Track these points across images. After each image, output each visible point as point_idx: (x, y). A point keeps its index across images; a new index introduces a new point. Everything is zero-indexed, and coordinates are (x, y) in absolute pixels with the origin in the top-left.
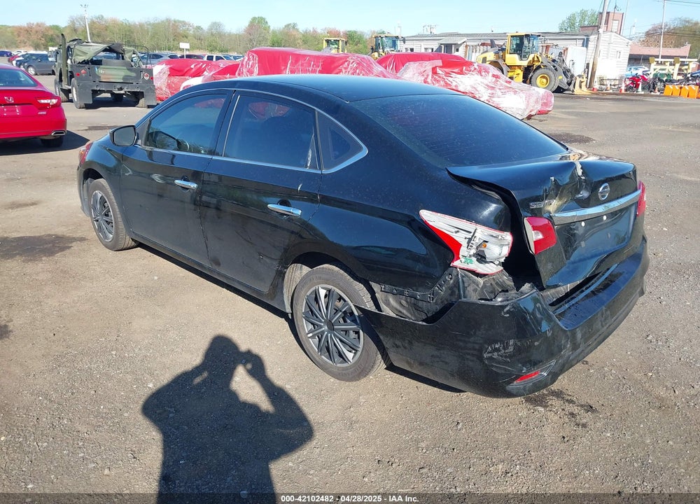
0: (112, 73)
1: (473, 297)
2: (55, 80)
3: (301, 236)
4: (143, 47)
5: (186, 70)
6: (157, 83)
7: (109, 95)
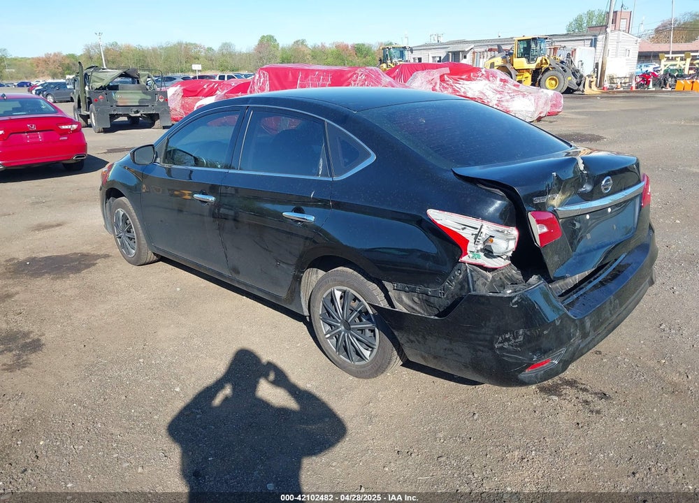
0: (128, 97)
1: (482, 290)
2: (74, 107)
3: (314, 242)
4: (156, 70)
5: (199, 91)
6: (172, 105)
7: (125, 119)
